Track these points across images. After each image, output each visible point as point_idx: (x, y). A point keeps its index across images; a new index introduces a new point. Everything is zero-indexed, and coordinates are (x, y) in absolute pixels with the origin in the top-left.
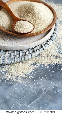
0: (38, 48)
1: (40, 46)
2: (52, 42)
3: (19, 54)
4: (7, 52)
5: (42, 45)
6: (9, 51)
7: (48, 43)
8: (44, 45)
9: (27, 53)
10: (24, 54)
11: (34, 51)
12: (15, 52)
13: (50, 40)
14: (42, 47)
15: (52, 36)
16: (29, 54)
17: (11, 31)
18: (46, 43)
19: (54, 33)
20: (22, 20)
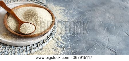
0: (41, 43)
1: (42, 42)
2: (52, 38)
3: (26, 49)
4: (17, 48)
5: (44, 41)
6: (18, 47)
7: (49, 39)
8: (46, 41)
9: (32, 48)
10: (30, 48)
11: (38, 46)
12: (23, 47)
13: (51, 36)
14: (44, 42)
15: (52, 33)
16: (34, 48)
17: (18, 33)
18: (47, 39)
19: (53, 30)
20: (26, 23)
